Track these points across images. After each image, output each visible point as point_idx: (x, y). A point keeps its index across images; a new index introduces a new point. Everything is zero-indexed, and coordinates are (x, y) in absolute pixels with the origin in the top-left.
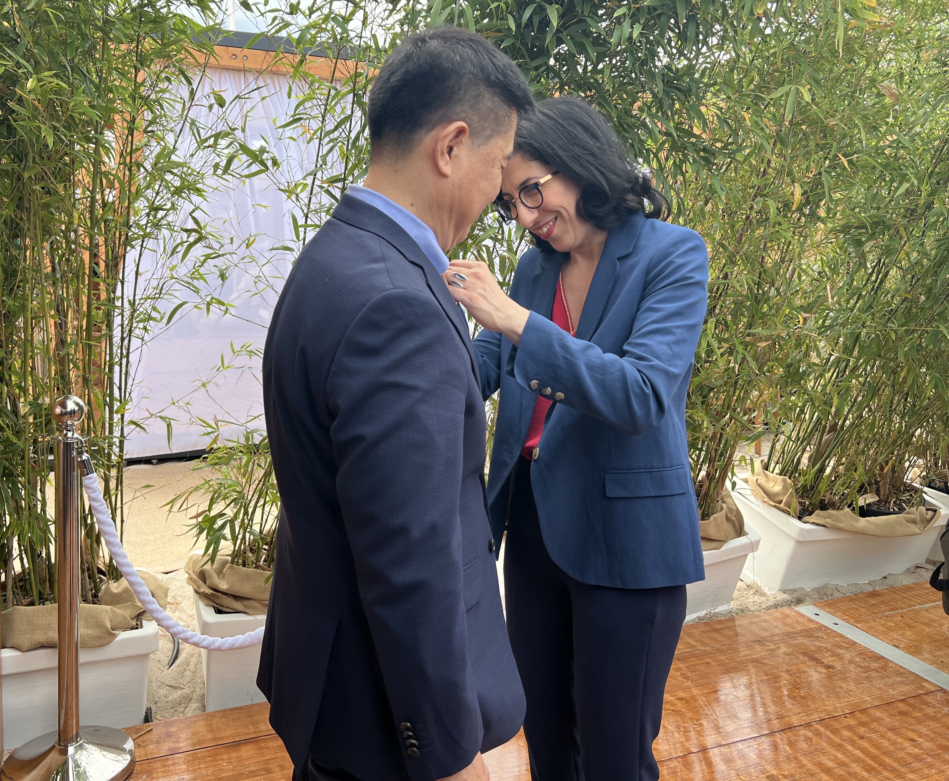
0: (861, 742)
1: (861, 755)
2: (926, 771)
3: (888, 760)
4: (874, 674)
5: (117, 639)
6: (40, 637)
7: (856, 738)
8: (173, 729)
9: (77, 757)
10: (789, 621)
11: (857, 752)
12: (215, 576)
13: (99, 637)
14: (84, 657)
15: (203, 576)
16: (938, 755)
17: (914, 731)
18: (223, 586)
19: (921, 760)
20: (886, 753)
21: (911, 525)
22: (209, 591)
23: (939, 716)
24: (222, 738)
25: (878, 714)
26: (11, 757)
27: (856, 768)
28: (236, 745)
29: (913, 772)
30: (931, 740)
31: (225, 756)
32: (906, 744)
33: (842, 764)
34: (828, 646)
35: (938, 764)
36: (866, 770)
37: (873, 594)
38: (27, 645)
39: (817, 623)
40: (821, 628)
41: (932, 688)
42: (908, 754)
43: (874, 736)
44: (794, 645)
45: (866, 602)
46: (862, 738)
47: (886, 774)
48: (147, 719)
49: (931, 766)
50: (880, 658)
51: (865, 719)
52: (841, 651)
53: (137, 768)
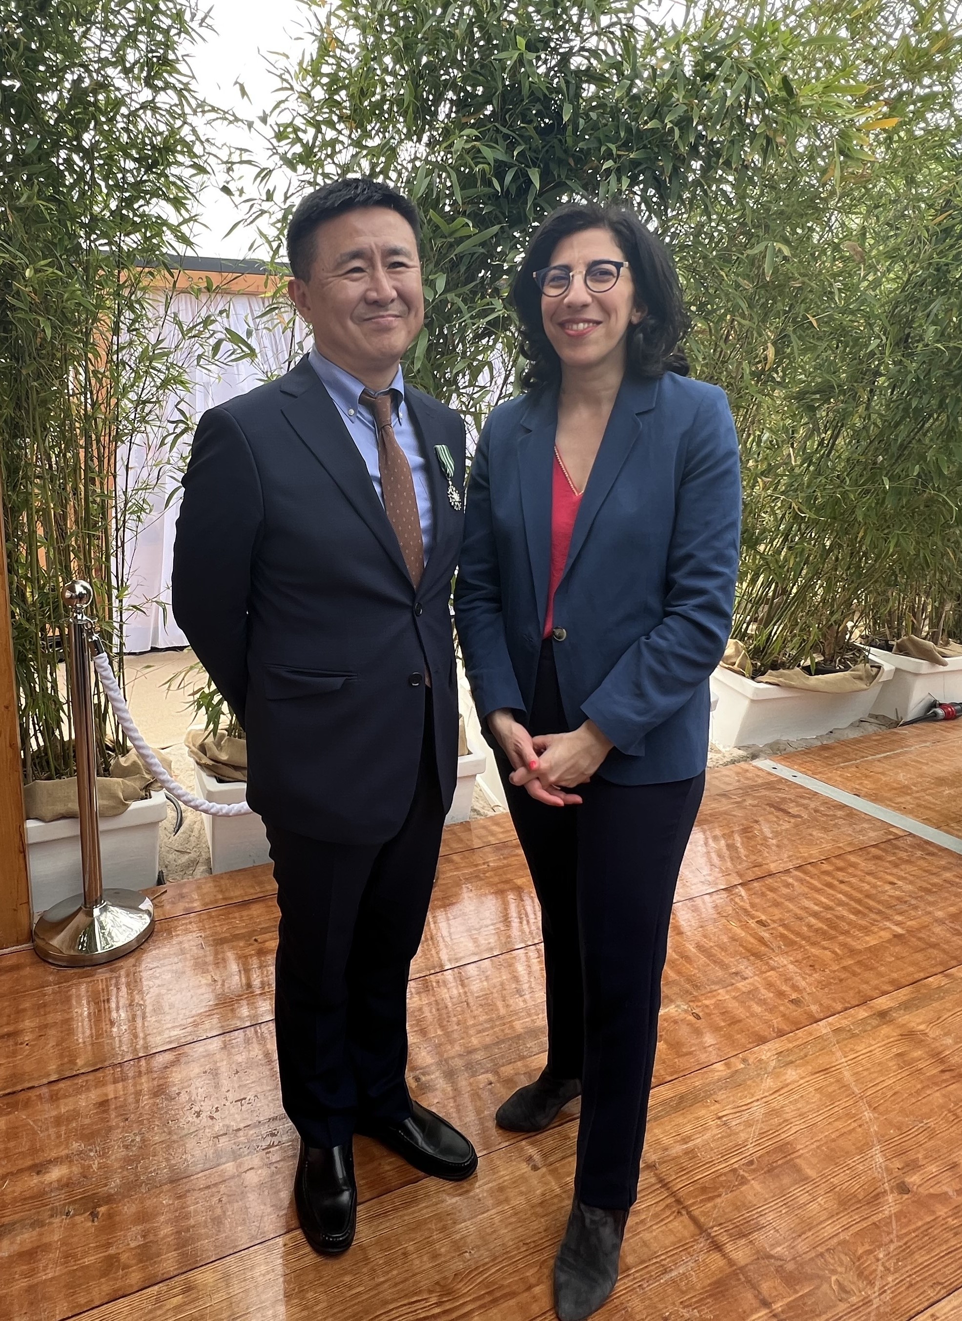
0: (842, 886)
1: (843, 898)
2: (913, 913)
3: (871, 903)
4: (841, 822)
5: (130, 808)
6: (60, 808)
7: (836, 883)
8: (185, 891)
9: (102, 918)
10: (749, 775)
11: (840, 896)
12: (214, 748)
13: (114, 808)
14: (103, 826)
15: (203, 748)
16: (921, 897)
17: (891, 874)
18: (224, 757)
19: (906, 902)
20: (868, 896)
21: (857, 682)
22: (210, 763)
23: (913, 859)
24: (231, 898)
25: (853, 858)
26: (41, 919)
27: (842, 911)
28: (245, 904)
29: (901, 914)
30: (911, 883)
31: (237, 915)
32: (887, 887)
33: (828, 908)
34: (792, 797)
35: (922, 905)
36: (853, 914)
37: (824, 748)
38: (49, 816)
39: (777, 776)
40: (781, 780)
41: (901, 833)
42: (890, 896)
43: (853, 880)
44: (758, 797)
45: (820, 755)
46: (842, 882)
47: (873, 916)
48: (160, 881)
49: (916, 908)
50: (843, 807)
51: (840, 863)
52: (806, 802)
53: (157, 927)
